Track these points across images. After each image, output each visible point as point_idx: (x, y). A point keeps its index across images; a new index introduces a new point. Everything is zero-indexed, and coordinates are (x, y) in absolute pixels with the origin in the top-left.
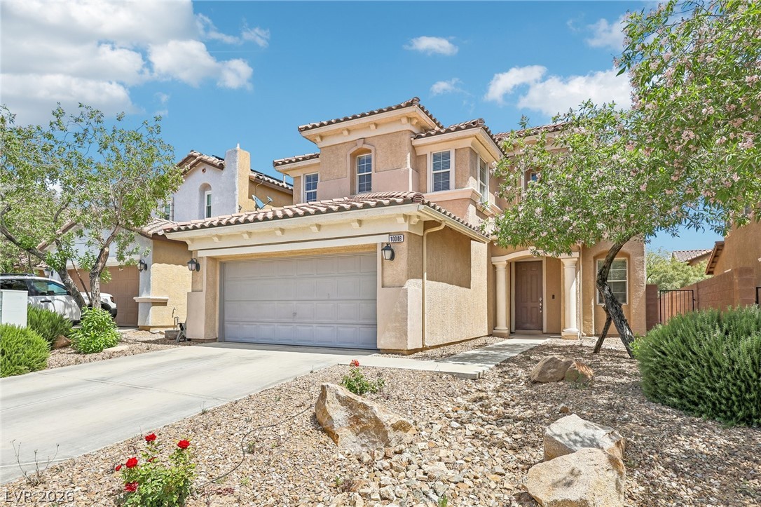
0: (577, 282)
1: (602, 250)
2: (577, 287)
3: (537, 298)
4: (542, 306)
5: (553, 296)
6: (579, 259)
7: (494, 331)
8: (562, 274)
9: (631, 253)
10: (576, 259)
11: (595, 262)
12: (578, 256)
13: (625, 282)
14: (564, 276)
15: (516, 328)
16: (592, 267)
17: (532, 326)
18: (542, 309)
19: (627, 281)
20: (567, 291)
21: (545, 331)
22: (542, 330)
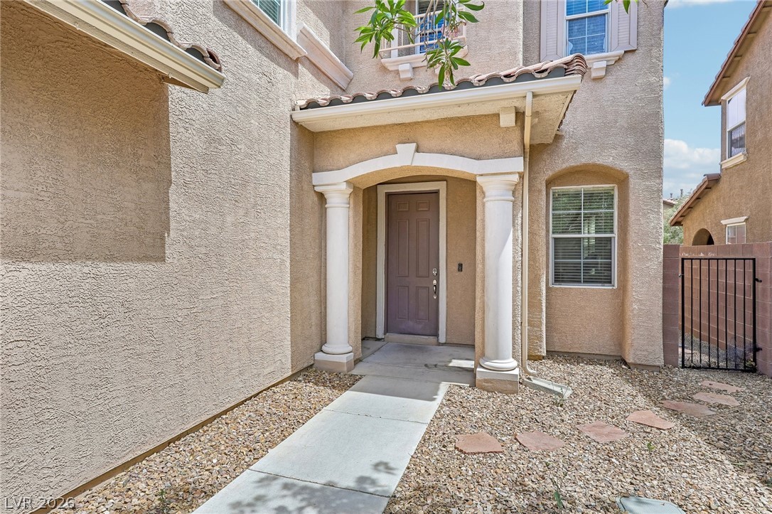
0: (515, 240)
1: (564, 166)
2: (515, 252)
3: (429, 270)
4: (437, 286)
5: (460, 265)
6: (521, 176)
7: (319, 356)
8: (479, 218)
9: (631, 173)
10: (516, 178)
11: (547, 194)
12: (521, 170)
13: (609, 240)
14: (483, 221)
15: (387, 331)
16: (543, 203)
17: (419, 327)
18: (437, 292)
19: (615, 235)
20: (490, 262)
21: (442, 339)
22: (436, 335)
